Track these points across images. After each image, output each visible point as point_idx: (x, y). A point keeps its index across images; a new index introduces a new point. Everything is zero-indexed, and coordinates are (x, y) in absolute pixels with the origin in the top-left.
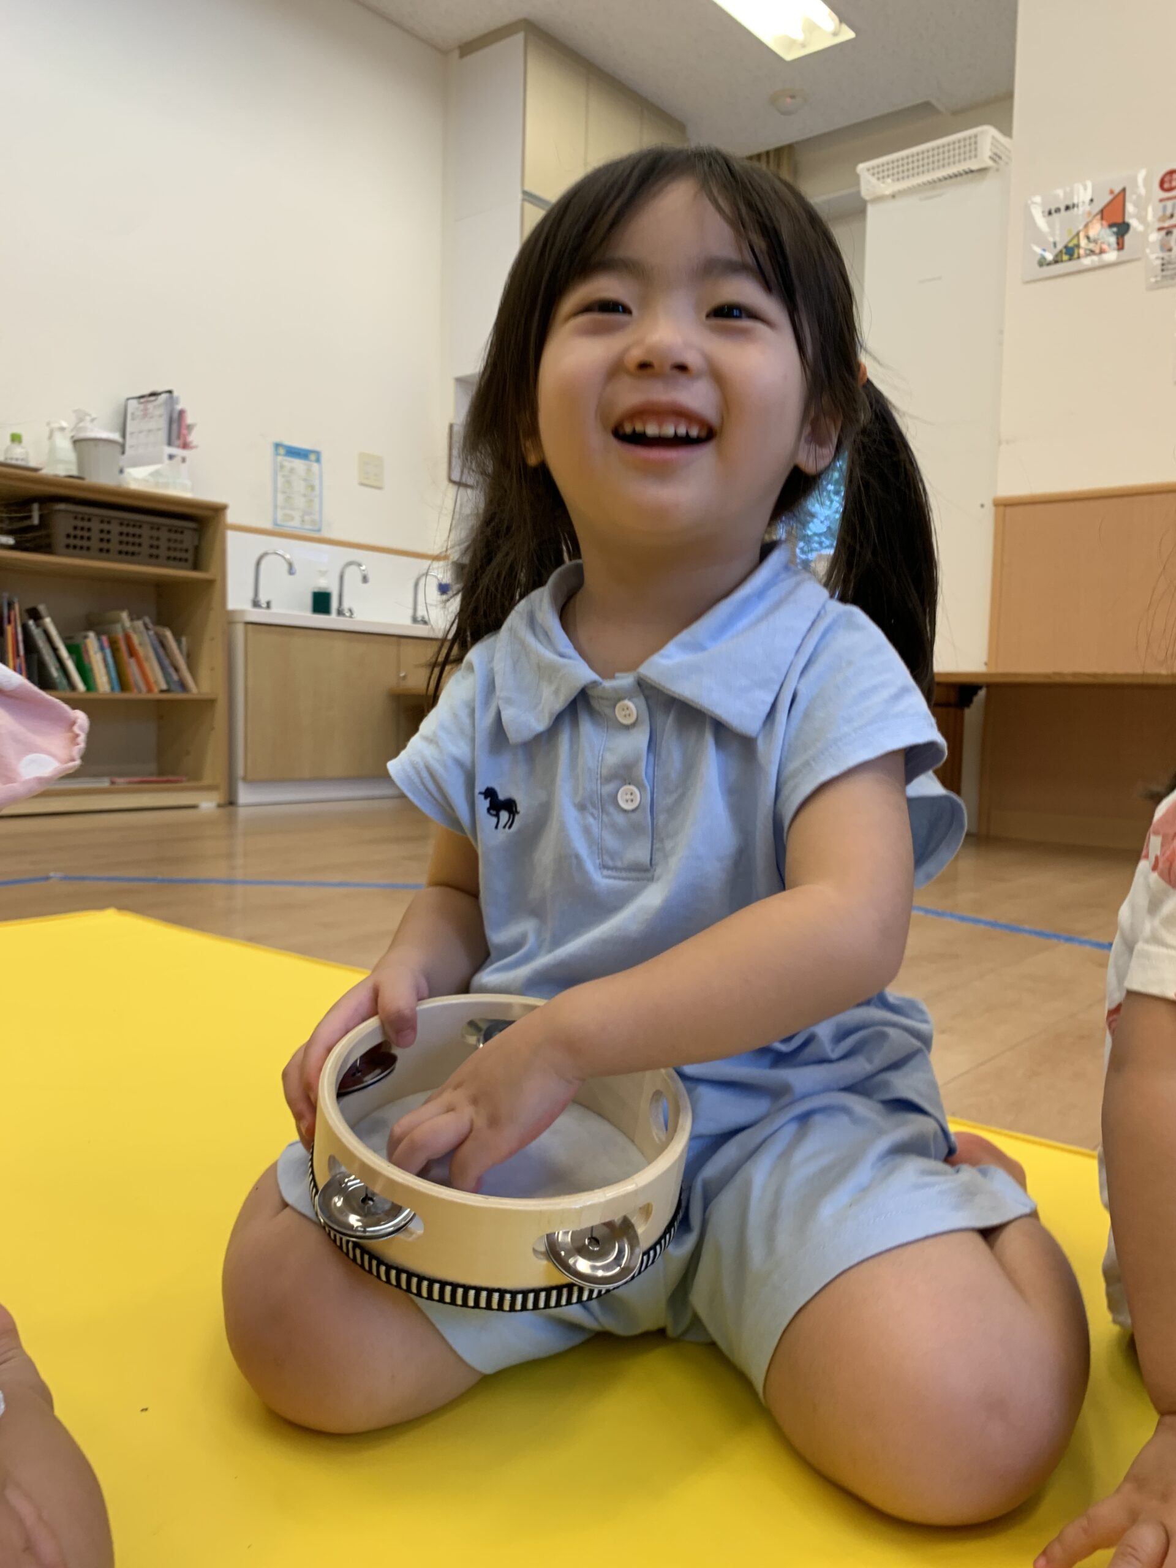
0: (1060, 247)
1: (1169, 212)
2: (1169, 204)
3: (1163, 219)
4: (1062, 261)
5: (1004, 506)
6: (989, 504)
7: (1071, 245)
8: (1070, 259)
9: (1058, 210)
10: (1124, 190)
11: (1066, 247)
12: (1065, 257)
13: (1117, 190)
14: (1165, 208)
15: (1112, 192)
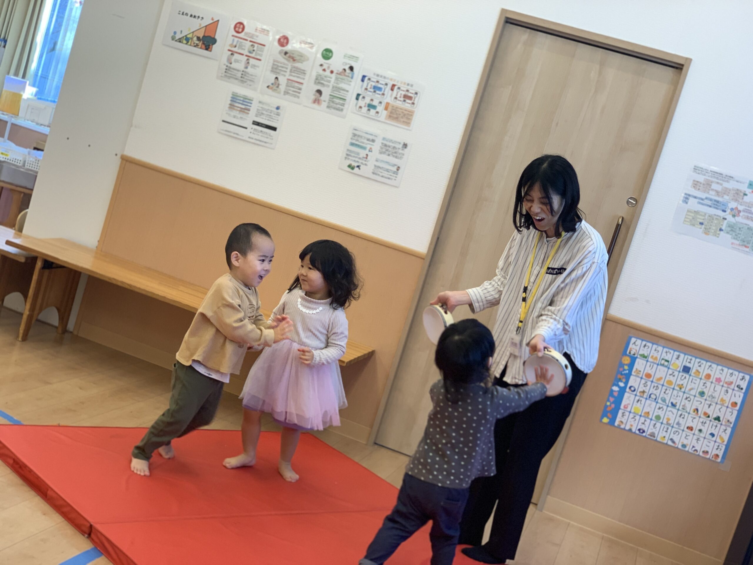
0: (184, 34)
1: (235, 44)
2: (236, 39)
3: (231, 45)
4: (182, 43)
5: (126, 161)
6: (119, 156)
7: (188, 36)
8: (186, 44)
9: (187, 14)
10: (218, 21)
11: (186, 36)
12: (185, 42)
13: (215, 20)
14: (233, 40)
15: (212, 19)
